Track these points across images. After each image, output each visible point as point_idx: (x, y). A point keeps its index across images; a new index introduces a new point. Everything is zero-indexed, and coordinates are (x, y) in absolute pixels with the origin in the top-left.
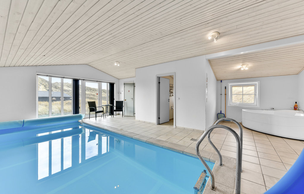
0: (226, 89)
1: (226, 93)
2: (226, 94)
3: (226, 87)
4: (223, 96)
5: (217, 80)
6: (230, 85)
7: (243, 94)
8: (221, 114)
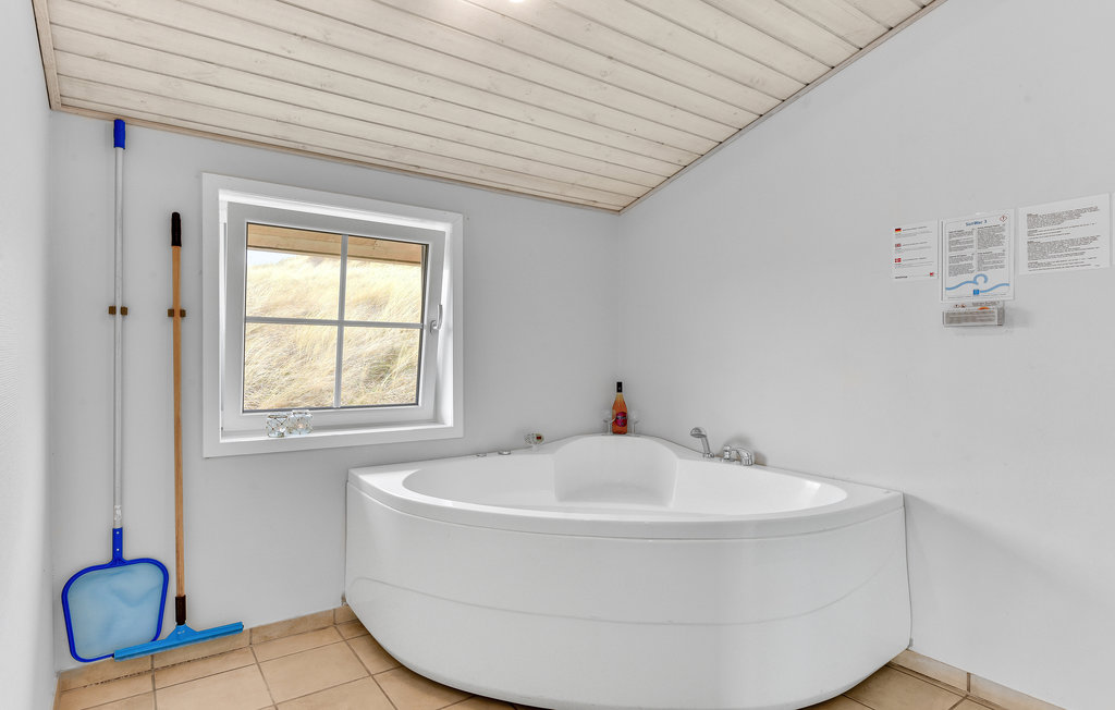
0: (176, 240)
1: (187, 302)
2: (176, 313)
3: (176, 218)
4: (148, 330)
5: (56, 103)
6: (230, 204)
7: (341, 323)
8: (124, 580)
